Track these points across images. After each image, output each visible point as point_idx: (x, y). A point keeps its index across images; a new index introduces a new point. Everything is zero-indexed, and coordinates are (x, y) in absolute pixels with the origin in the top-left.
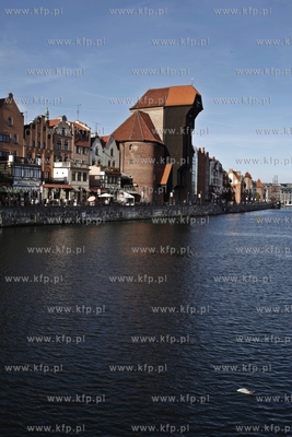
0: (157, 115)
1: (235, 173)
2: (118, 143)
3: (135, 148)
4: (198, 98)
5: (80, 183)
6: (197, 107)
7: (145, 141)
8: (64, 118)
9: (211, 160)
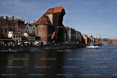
0: (51, 17)
1: (85, 35)
2: (36, 26)
3: (41, 27)
4: (63, 10)
5: (17, 39)
6: (63, 13)
7: (44, 24)
8: (13, 17)
9: (76, 31)
